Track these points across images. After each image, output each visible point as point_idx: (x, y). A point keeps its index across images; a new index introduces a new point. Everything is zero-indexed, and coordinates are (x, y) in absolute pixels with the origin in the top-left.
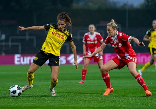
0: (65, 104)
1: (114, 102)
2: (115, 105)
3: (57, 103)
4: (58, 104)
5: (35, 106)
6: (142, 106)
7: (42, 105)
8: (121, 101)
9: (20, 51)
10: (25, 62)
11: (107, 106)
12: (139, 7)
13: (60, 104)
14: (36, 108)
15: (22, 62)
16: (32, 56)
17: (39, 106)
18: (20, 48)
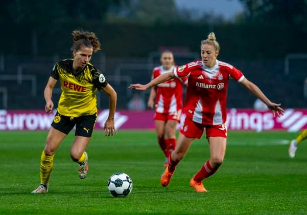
0: (91, 206)
1: (186, 203)
2: (186, 209)
3: (76, 203)
4: (77, 206)
5: (34, 210)
6: (239, 211)
7: (46, 209)
8: (199, 201)
9: (5, 103)
10: (15, 125)
11: (171, 211)
12: (233, 21)
13: (81, 206)
14: (36, 213)
15: (9, 125)
16: (28, 113)
17: (41, 210)
18: (5, 98)
